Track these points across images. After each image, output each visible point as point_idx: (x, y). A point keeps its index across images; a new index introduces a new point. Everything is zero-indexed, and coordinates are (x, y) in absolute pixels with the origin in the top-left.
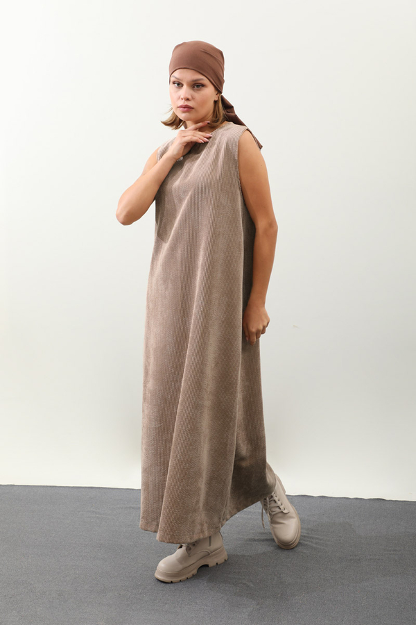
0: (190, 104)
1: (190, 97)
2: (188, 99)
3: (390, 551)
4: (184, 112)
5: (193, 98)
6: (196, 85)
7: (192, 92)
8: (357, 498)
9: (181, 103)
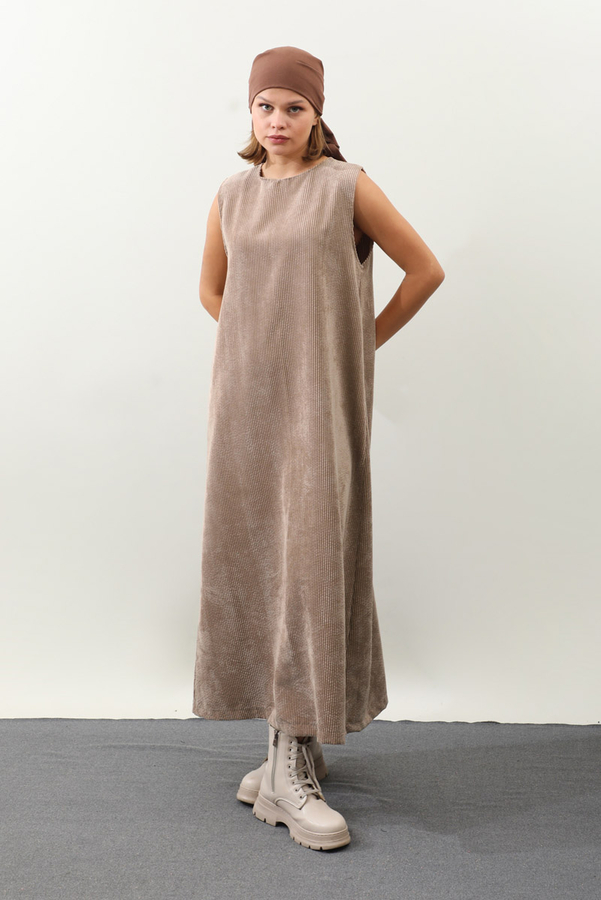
0: (284, 133)
1: (284, 125)
2: (282, 128)
3: (511, 794)
4: (276, 144)
5: (289, 126)
6: (292, 109)
7: (287, 118)
8: (457, 722)
9: (272, 133)
